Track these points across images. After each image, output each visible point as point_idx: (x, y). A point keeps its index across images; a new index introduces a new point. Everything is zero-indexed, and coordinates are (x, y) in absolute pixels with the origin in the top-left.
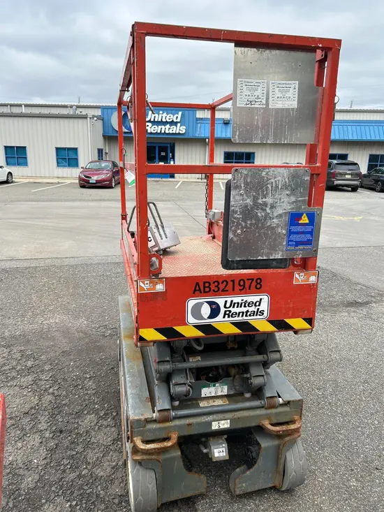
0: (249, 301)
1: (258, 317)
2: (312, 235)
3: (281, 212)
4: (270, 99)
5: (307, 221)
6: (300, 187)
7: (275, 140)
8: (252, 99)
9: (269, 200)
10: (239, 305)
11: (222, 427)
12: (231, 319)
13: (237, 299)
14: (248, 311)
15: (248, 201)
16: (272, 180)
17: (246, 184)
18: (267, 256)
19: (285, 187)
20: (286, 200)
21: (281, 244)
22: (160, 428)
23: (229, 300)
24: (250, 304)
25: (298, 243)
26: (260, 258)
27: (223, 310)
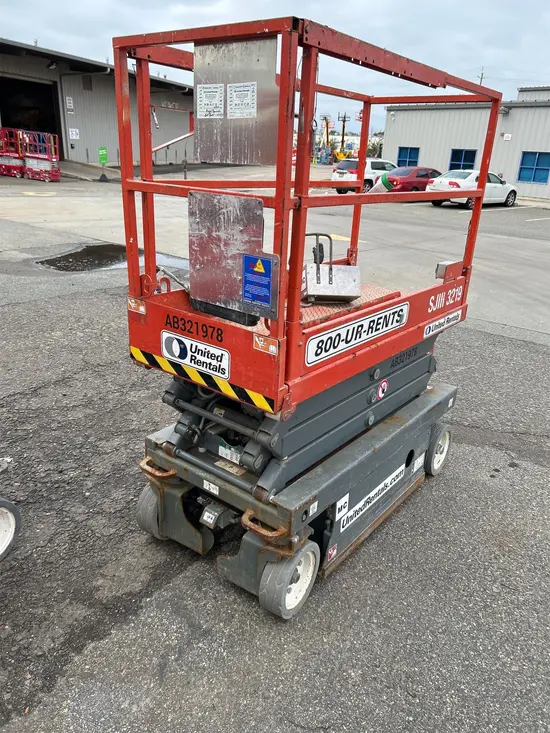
0: (211, 352)
1: (219, 374)
2: (269, 289)
3: (235, 252)
4: (228, 108)
5: (262, 271)
6: (253, 223)
7: (234, 161)
8: (210, 108)
9: (222, 234)
10: (203, 354)
11: (211, 490)
12: (196, 366)
13: (201, 347)
14: (210, 364)
15: (203, 232)
16: (224, 210)
17: (201, 211)
18: (225, 304)
19: (238, 220)
20: (238, 236)
21: (237, 293)
22: (164, 459)
23: (195, 344)
24: (212, 356)
25: (255, 297)
26: (218, 304)
27: (189, 354)
